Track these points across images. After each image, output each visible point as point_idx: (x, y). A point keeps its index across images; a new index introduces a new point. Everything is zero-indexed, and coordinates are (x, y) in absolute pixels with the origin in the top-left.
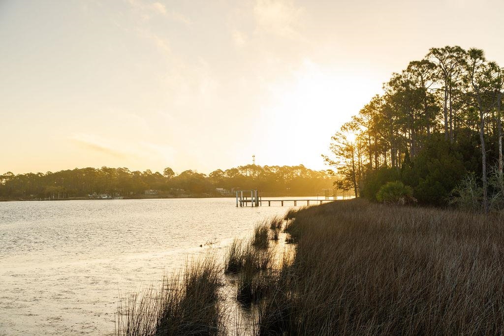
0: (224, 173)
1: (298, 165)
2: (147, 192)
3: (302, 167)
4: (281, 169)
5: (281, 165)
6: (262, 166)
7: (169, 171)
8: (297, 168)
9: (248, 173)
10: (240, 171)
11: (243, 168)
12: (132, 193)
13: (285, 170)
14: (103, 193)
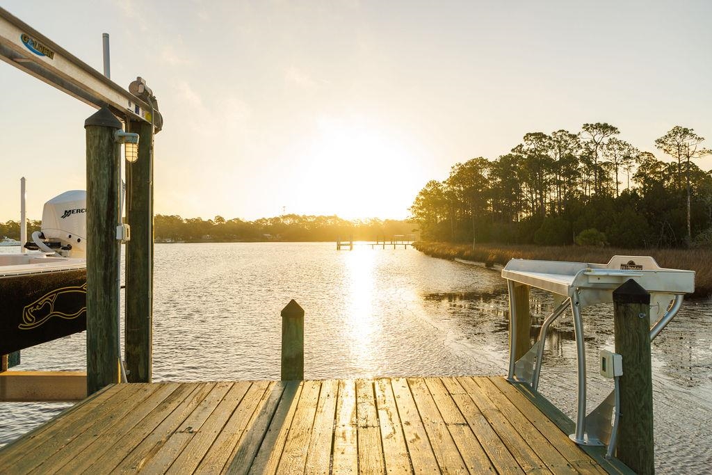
0: (267, 221)
1: (333, 215)
2: (204, 237)
3: (335, 217)
4: (317, 218)
5: (317, 215)
6: (301, 215)
7: (220, 219)
8: (331, 217)
9: (288, 222)
10: (282, 220)
11: (284, 217)
12: (191, 238)
13: (320, 219)
14: (166, 237)
